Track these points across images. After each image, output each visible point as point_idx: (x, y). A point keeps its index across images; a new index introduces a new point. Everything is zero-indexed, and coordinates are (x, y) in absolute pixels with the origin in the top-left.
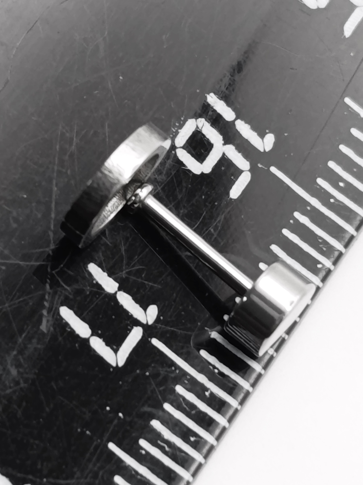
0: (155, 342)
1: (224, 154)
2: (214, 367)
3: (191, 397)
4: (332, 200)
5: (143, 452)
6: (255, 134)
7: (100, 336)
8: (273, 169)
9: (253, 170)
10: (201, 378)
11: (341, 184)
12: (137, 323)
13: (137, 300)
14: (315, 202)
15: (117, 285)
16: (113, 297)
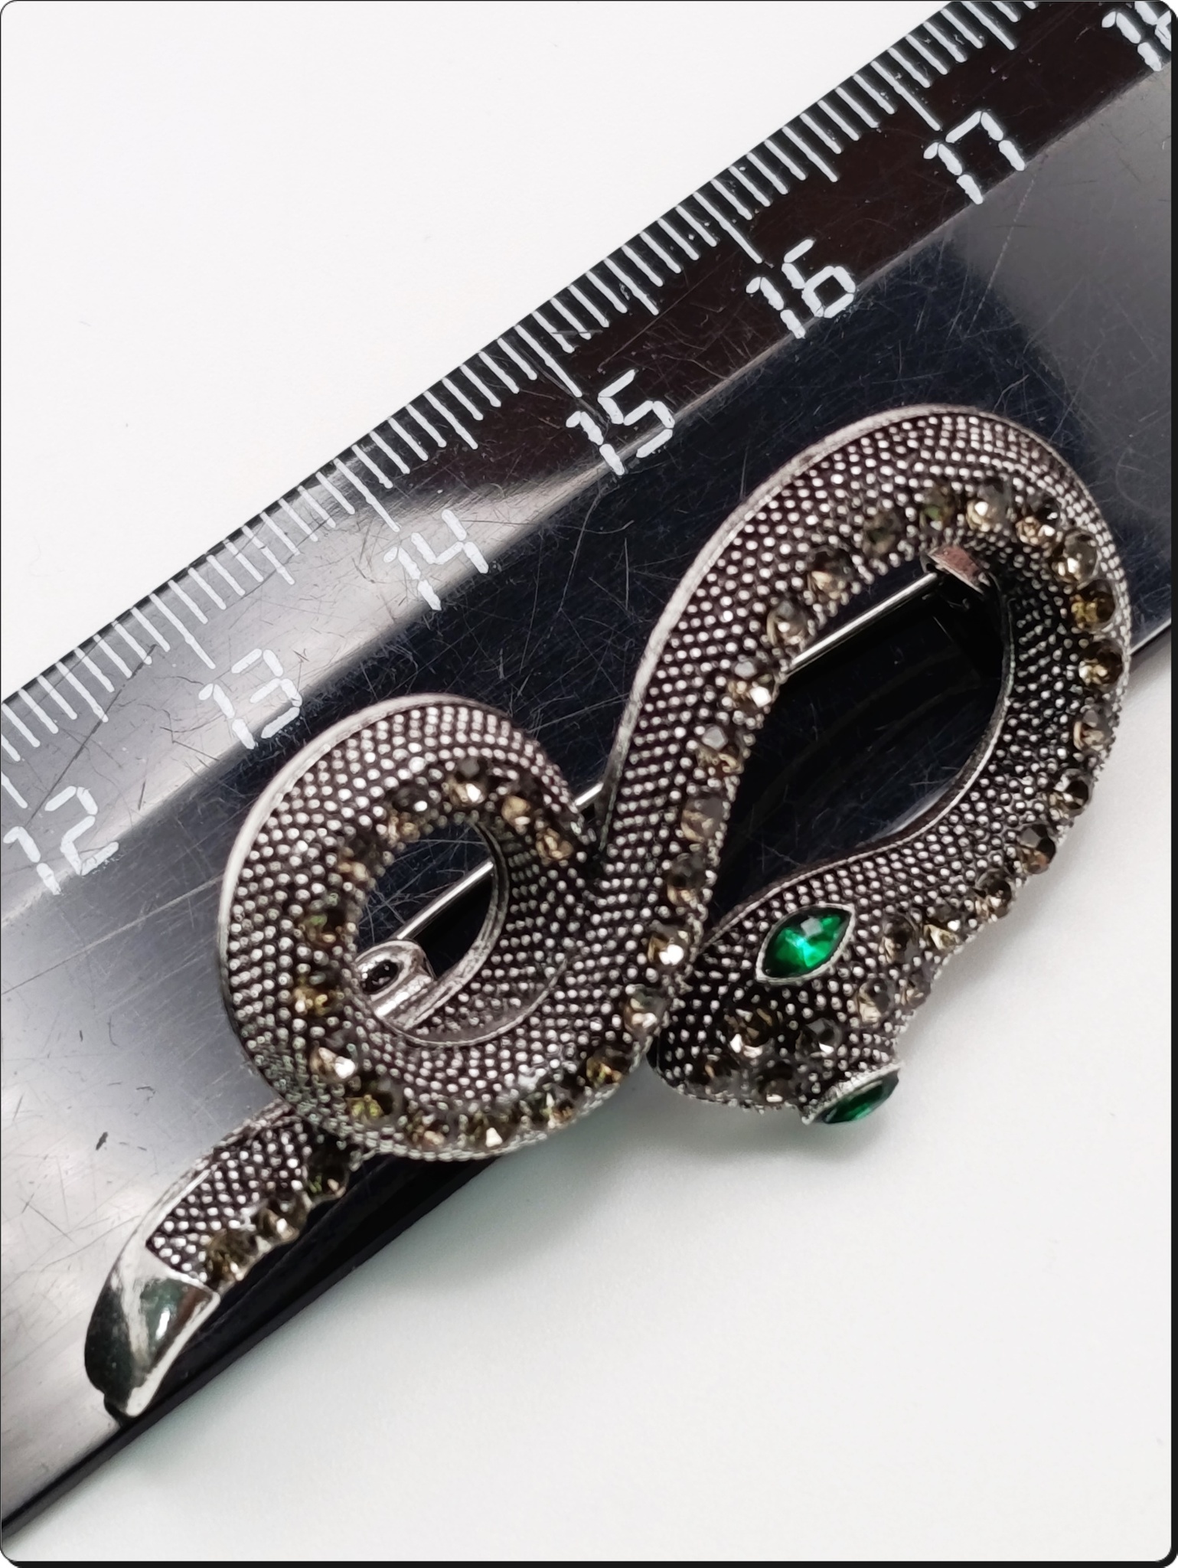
0: (936, 126)
1: (806, 281)
2: (884, 97)
3: (918, 76)
4: (707, 224)
5: (981, 37)
6: (766, 294)
7: (992, 140)
8: (758, 260)
9: (780, 262)
10: (901, 90)
11: (691, 237)
12: (951, 146)
13: (943, 165)
14: (726, 225)
15: (960, 181)
16: (966, 171)
